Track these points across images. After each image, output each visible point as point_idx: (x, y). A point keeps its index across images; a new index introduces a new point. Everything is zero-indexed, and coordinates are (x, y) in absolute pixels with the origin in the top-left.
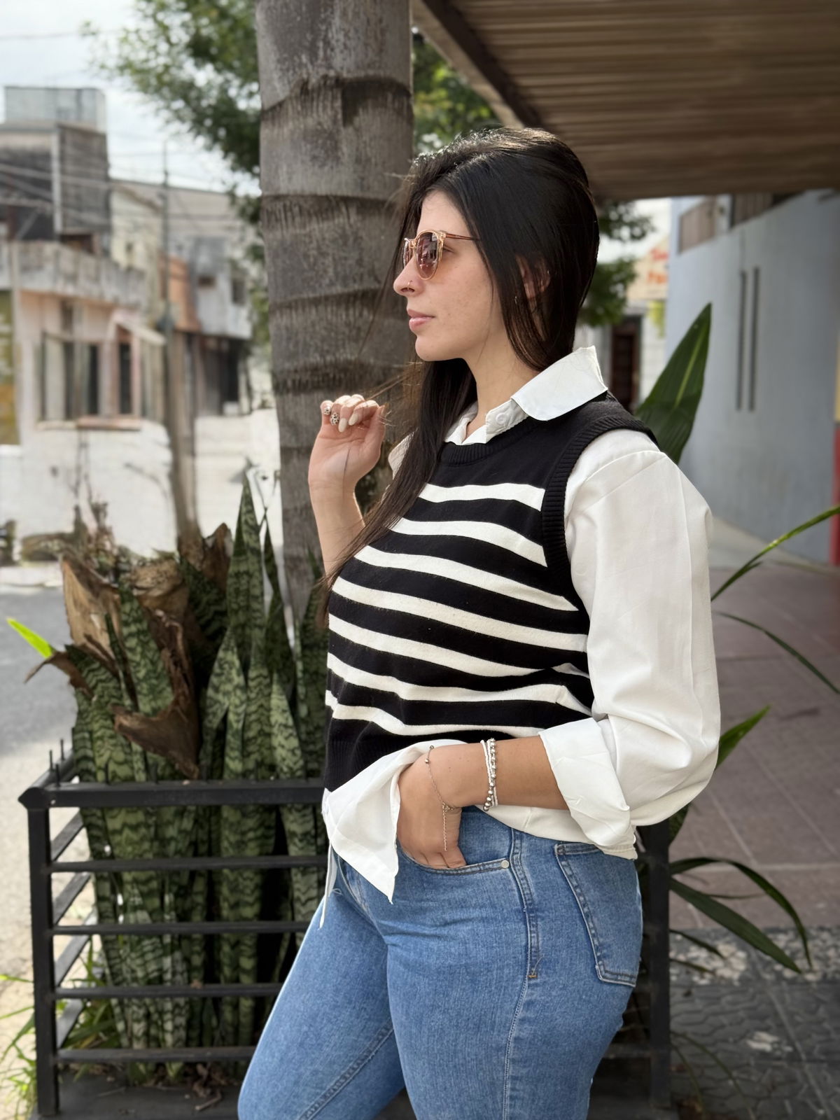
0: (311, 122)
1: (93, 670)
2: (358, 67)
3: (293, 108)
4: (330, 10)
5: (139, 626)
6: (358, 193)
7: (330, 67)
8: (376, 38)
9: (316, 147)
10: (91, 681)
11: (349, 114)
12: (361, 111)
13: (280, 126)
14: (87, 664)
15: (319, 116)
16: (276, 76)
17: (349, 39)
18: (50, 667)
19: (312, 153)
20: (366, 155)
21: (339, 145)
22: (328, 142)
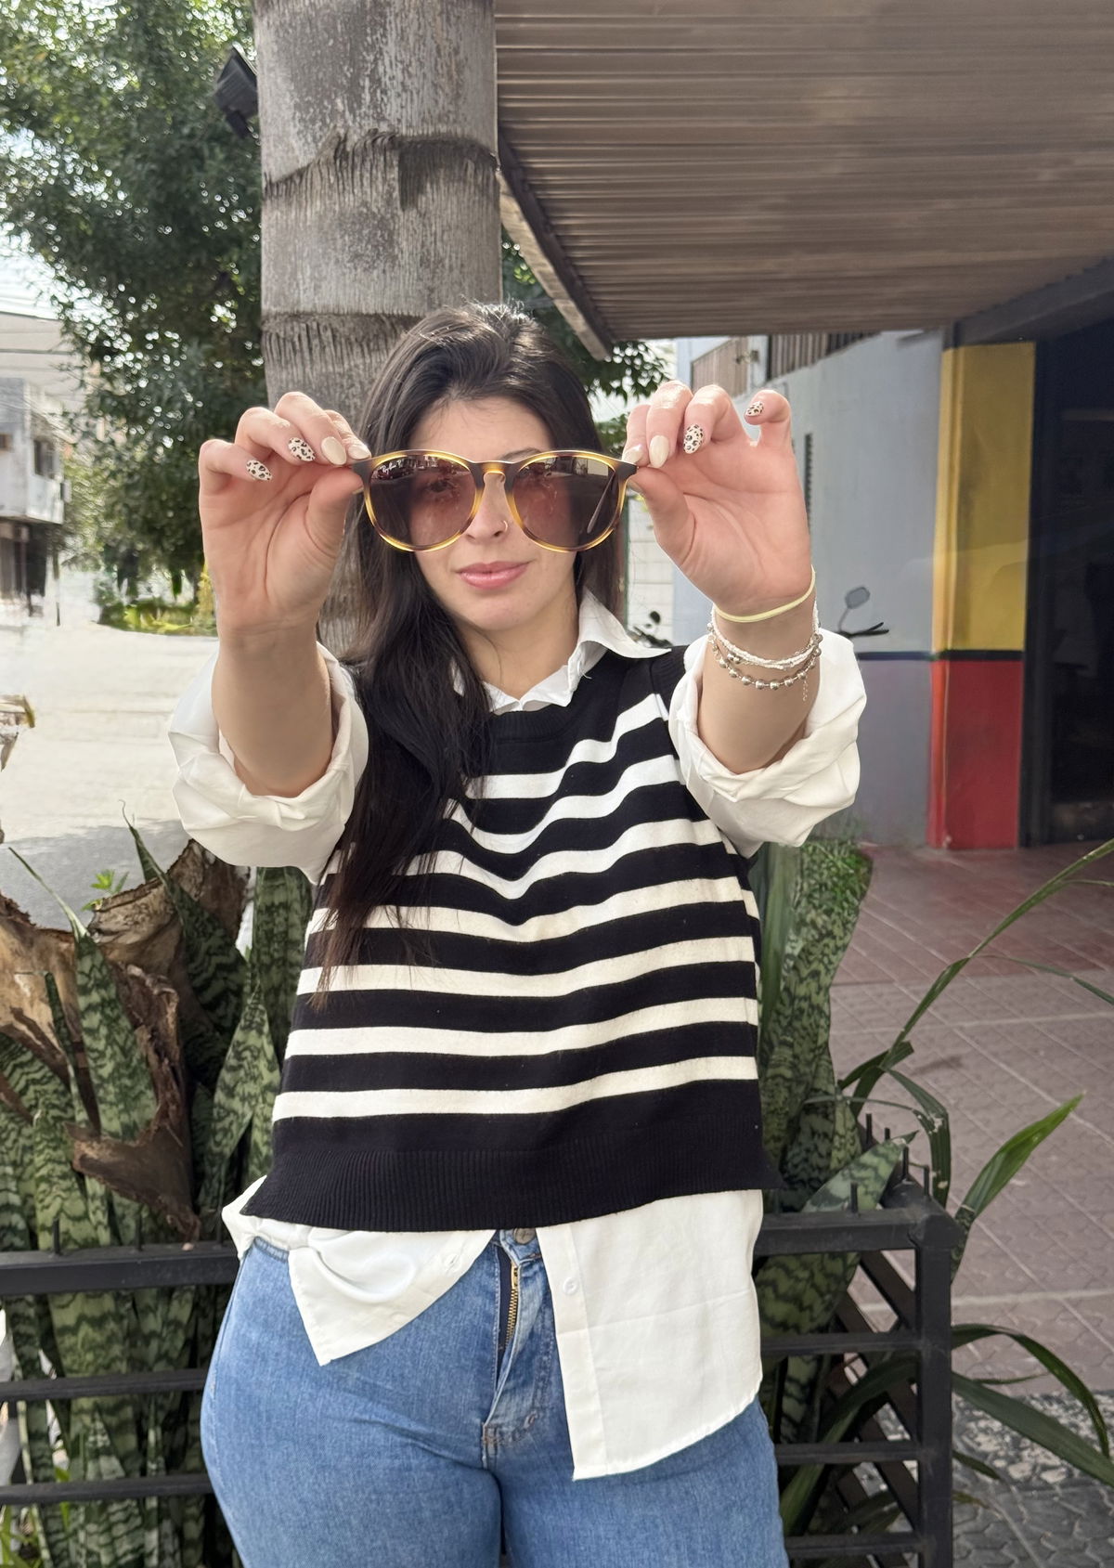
0: (351, 201)
1: (22, 1065)
2: (424, 121)
3: (322, 178)
4: (380, 31)
5: (103, 992)
7: (380, 118)
8: (451, 78)
9: (360, 240)
11: (410, 191)
12: (428, 187)
13: (300, 206)
14: (13, 1056)
15: (364, 193)
16: (293, 131)
17: (410, 76)
19: (353, 249)
20: (437, 254)
21: (395, 237)
22: (379, 233)
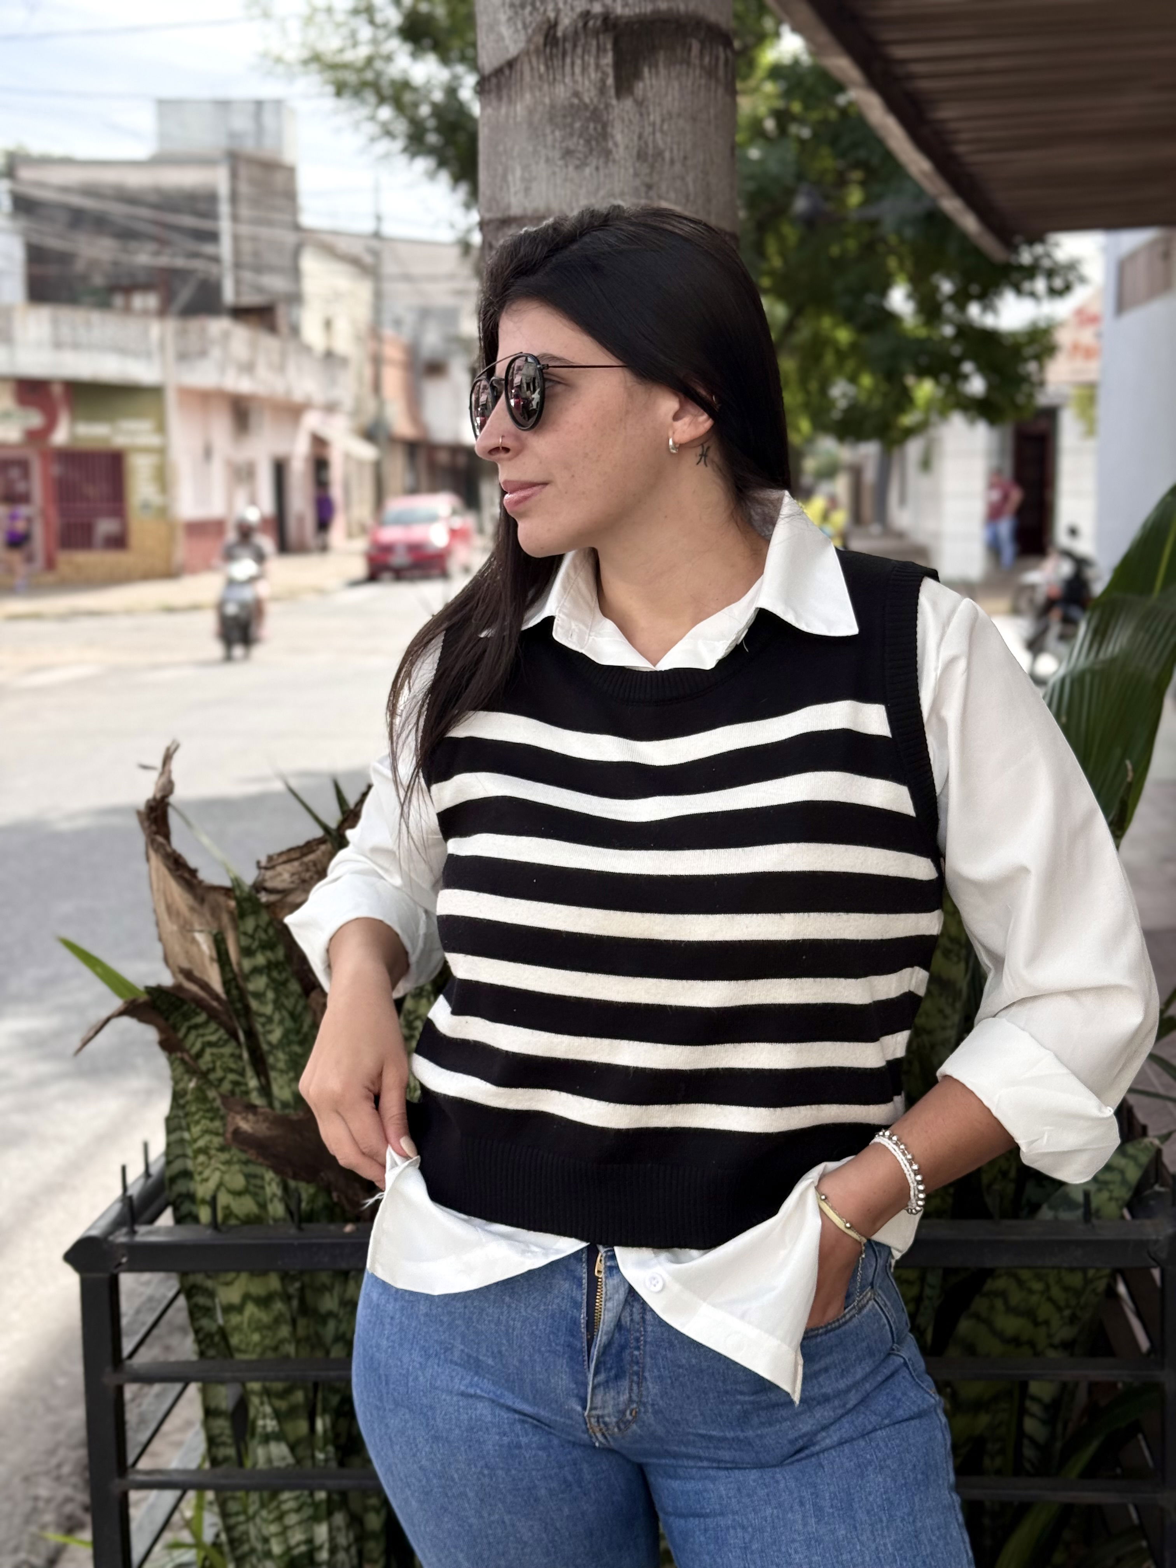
0: (562, 92)
1: (196, 1027)
3: (532, 69)
5: (269, 954)
9: (571, 135)
10: (193, 1045)
11: (625, 77)
12: (646, 70)
13: (510, 101)
14: (186, 1017)
15: (575, 82)
16: (503, 17)
18: (127, 1022)
19: (564, 145)
20: (655, 146)
21: (609, 129)
22: (592, 126)
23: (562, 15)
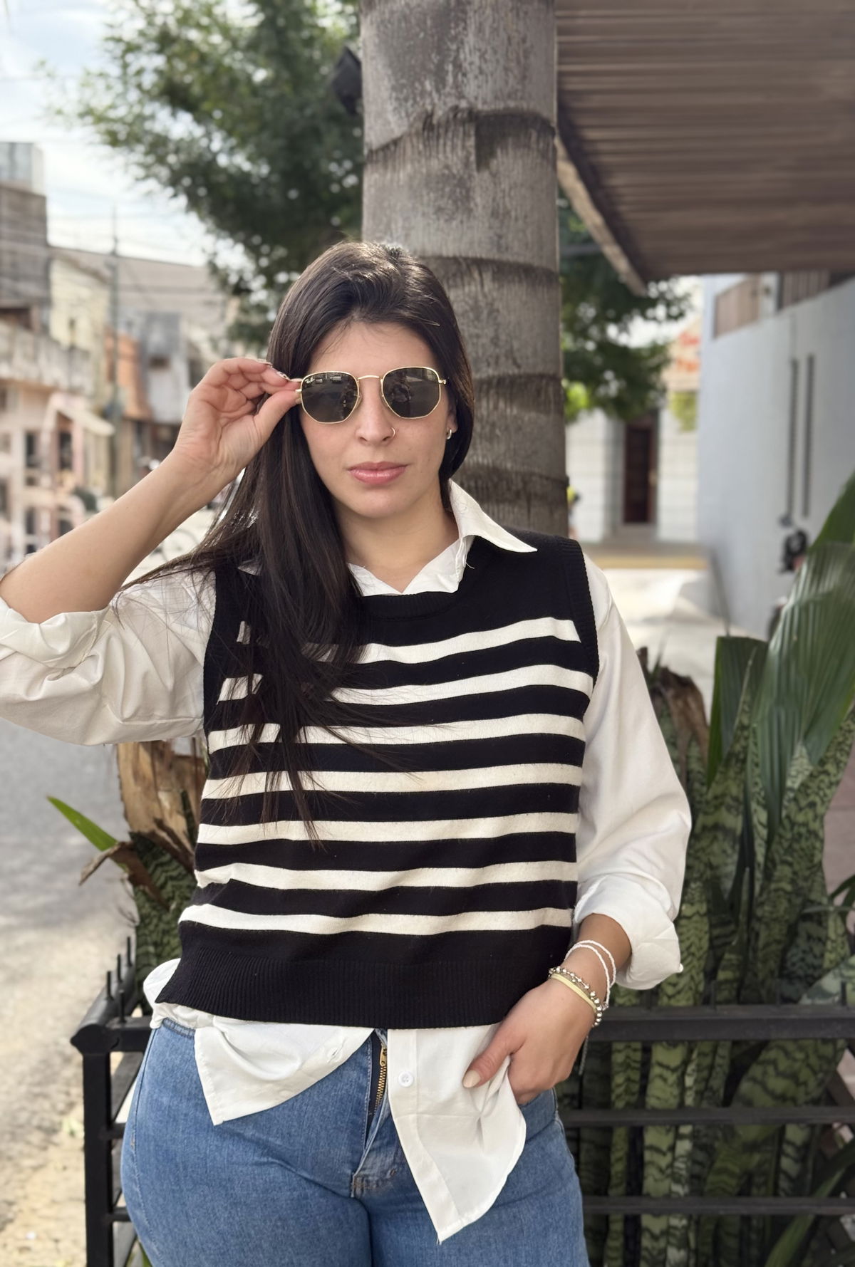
0: (435, 164)
1: (162, 864)
2: (496, 98)
3: (413, 146)
4: (462, 25)
6: (494, 255)
7: (461, 96)
8: (518, 62)
9: (442, 196)
10: (159, 878)
11: (484, 155)
12: (499, 152)
13: (394, 169)
14: (155, 857)
15: (446, 158)
16: (390, 107)
17: (486, 61)
18: (108, 864)
19: (436, 204)
20: (505, 207)
21: (471, 194)
22: (458, 190)
23: (437, 108)
